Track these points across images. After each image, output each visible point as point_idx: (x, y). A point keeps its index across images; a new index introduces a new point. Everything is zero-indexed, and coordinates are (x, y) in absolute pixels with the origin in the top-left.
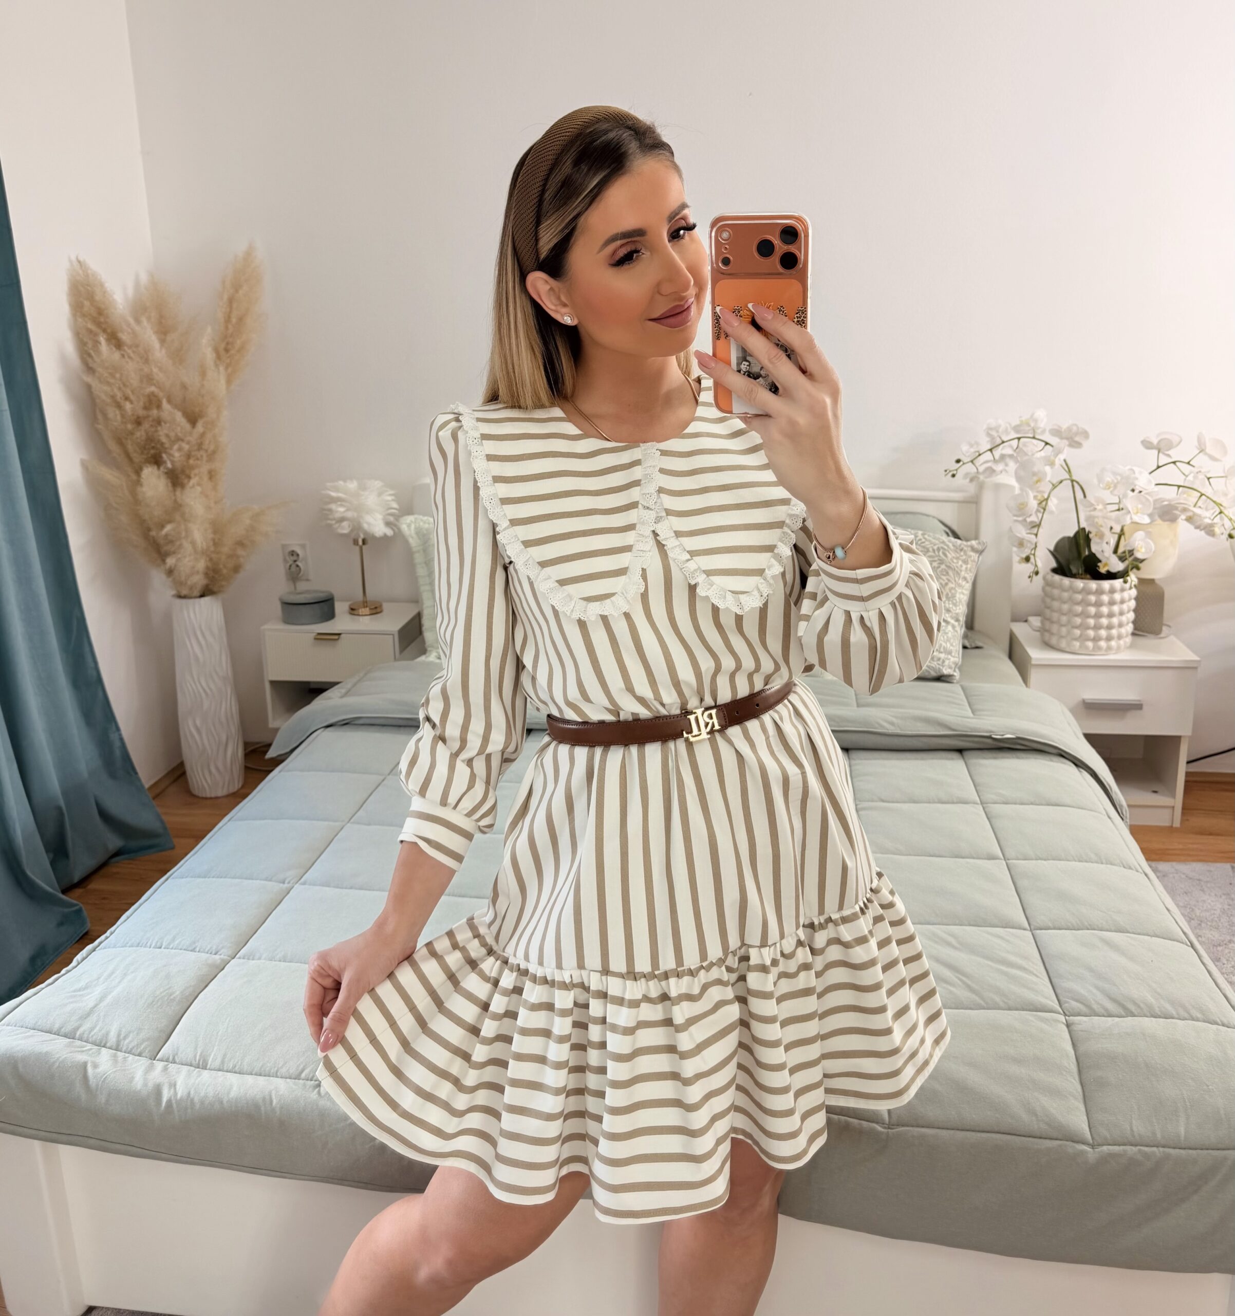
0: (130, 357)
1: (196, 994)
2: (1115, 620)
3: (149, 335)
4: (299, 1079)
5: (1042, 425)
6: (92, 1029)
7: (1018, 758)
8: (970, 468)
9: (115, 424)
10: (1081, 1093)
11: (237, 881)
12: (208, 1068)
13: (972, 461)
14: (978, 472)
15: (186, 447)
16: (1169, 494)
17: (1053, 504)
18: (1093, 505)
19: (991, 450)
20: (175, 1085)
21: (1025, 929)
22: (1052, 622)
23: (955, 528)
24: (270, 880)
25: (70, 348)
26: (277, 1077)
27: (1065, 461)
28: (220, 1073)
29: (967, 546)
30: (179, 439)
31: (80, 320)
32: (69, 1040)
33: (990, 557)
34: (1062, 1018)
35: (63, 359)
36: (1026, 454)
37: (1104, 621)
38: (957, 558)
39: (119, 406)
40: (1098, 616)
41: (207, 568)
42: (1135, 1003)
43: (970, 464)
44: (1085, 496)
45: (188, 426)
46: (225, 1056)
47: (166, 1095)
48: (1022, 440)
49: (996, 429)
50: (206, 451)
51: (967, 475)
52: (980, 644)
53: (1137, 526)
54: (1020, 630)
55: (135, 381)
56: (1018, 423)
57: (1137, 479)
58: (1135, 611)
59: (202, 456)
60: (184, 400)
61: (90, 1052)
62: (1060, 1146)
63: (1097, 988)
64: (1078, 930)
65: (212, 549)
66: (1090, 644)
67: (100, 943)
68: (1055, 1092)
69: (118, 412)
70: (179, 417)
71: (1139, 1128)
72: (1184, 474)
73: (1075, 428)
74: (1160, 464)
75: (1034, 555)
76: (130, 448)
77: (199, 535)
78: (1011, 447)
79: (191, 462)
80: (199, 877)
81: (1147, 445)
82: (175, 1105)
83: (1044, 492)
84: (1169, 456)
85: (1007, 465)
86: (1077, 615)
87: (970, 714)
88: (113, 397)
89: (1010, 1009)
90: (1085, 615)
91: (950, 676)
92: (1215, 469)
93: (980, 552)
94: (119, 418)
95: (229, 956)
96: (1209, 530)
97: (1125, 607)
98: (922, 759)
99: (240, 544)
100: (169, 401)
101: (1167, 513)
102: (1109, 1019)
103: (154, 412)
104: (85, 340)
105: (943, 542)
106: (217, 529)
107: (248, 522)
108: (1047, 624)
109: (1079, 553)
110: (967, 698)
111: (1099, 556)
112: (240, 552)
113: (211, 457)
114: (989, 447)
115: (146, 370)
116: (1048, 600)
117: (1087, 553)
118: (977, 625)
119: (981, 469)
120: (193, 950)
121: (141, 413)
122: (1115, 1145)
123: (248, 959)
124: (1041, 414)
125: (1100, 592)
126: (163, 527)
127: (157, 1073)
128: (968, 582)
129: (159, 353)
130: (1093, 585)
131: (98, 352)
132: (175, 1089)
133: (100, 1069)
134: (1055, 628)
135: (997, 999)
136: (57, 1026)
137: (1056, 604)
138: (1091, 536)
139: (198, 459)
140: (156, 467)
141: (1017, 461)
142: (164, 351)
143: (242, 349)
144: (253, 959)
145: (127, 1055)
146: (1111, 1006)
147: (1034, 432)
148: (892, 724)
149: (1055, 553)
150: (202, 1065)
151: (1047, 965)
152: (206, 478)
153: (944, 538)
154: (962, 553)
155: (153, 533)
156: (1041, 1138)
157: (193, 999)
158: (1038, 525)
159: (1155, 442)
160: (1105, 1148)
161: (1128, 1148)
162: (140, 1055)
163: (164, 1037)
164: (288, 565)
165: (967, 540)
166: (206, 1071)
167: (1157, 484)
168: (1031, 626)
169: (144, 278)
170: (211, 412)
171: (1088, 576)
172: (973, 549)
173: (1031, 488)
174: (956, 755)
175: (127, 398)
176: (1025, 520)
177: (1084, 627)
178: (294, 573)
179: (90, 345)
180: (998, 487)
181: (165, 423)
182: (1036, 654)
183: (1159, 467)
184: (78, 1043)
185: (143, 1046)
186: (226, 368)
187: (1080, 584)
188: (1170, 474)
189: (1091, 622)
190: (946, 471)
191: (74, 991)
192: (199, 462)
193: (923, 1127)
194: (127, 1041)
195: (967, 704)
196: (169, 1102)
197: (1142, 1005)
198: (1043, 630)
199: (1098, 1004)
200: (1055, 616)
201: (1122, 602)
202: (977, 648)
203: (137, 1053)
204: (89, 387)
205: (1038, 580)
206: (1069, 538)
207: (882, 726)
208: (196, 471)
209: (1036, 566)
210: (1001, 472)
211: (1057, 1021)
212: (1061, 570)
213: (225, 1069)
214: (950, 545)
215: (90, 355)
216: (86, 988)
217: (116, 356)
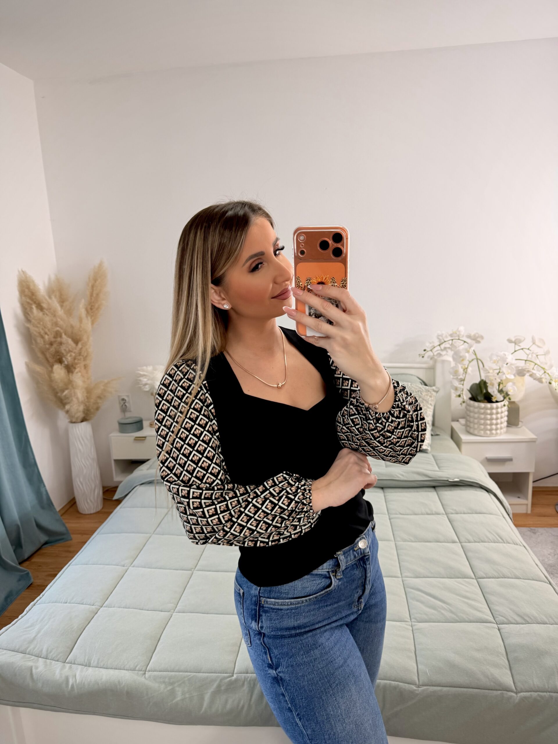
0: (47, 314)
1: (84, 627)
2: (499, 421)
3: (55, 304)
4: (135, 671)
5: (462, 333)
6: (34, 648)
7: (461, 490)
8: (430, 354)
9: (41, 345)
10: (508, 666)
11: (102, 566)
12: (91, 665)
13: (431, 350)
14: (434, 355)
15: (73, 355)
16: (521, 364)
17: (470, 370)
18: (487, 370)
19: (439, 345)
20: (75, 676)
21: (473, 579)
22: (470, 422)
23: (425, 380)
24: (117, 565)
25: (19, 311)
26: (125, 670)
27: (474, 351)
28: (97, 669)
29: (431, 389)
30: (70, 351)
31: (23, 298)
32: (23, 655)
33: (441, 393)
34: (496, 626)
35: (16, 316)
36: (456, 347)
37: (494, 422)
38: (427, 395)
39: (42, 337)
40: (491, 419)
41: (84, 409)
42: (529, 617)
43: (430, 352)
44: (483, 366)
45: (73, 345)
46: (99, 659)
47: (71, 682)
48: (454, 341)
49: (442, 336)
50: (83, 356)
51: (429, 357)
52: (438, 433)
53: (508, 380)
54: (456, 426)
55: (49, 325)
56: (450, 332)
57: (507, 358)
58: (508, 416)
59: (81, 359)
60: (72, 333)
61: (34, 661)
62: (501, 694)
63: (511, 609)
64: (498, 578)
65: (86, 400)
66: (488, 432)
67: (38, 601)
68: (496, 666)
69: (42, 340)
70: (70, 341)
71: (536, 682)
72: (527, 354)
73: (477, 335)
74: (516, 350)
75: (462, 394)
76: (48, 355)
77: (80, 394)
78: (449, 343)
79: (76, 361)
80: (84, 564)
81: (510, 341)
82: (75, 687)
83: (465, 365)
84: (520, 346)
85: (447, 352)
86: (482, 419)
87: (437, 469)
88: (40, 333)
89: (471, 622)
90: (486, 419)
91: (426, 450)
92: (540, 351)
93: (437, 392)
94: (42, 342)
95: (99, 606)
96: (540, 380)
97: (503, 415)
98: (417, 492)
99: (99, 397)
100: (65, 334)
101: (521, 373)
102: (518, 625)
103: (59, 339)
104: (26, 307)
105: (420, 388)
106: (89, 391)
107: (102, 388)
108: (468, 423)
109: (481, 391)
110: (435, 460)
111: (492, 394)
112: (99, 401)
113: (85, 359)
114: (438, 344)
115: (55, 320)
116: (468, 412)
117: (485, 391)
118: (436, 424)
119: (435, 354)
120: (82, 604)
121: (53, 340)
122: (526, 692)
123: (109, 607)
124: (462, 328)
125: (492, 409)
126: (63, 391)
127: (67, 670)
128: (432, 406)
129: (60, 312)
130: (489, 405)
131: (32, 312)
132: (76, 678)
133: (39, 669)
134: (472, 425)
135: (465, 617)
136: (17, 647)
137: (472, 414)
138: (488, 385)
139: (79, 360)
140: (60, 365)
141: (452, 350)
142: (62, 311)
143: (98, 309)
144: (111, 607)
145: (52, 661)
146: (519, 619)
147: (459, 337)
148: (403, 475)
149: (471, 390)
150: (88, 665)
151: (486, 597)
152: (83, 368)
153: (420, 386)
154: (429, 393)
155: (59, 394)
156: (492, 690)
157: (83, 629)
158: (464, 380)
159: (513, 340)
160: (522, 694)
161: (532, 693)
162: (57, 661)
163: (69, 650)
164: (121, 405)
165: (431, 386)
166: (90, 668)
167: (516, 359)
168: (461, 424)
169: (53, 277)
170: (85, 338)
171: (486, 401)
172: (434, 391)
173: (460, 363)
174: (432, 489)
175: (46, 333)
176: (457, 378)
177: (485, 424)
178: (124, 408)
179: (28, 309)
180: (443, 362)
181: (64, 344)
182: (464, 437)
183: (515, 351)
184: (28, 656)
185: (59, 656)
186: (92, 316)
187: (482, 405)
188: (521, 355)
189: (489, 422)
190: (419, 355)
191: (26, 628)
192: (79, 361)
193: (435, 686)
194: (51, 654)
195: (435, 464)
196: (73, 685)
197: (532, 618)
198: (466, 426)
199: (512, 617)
200: (472, 420)
201: (502, 412)
202: (437, 435)
203: (56, 659)
204: (28, 329)
205: (464, 405)
206: (476, 384)
207: (398, 477)
208: (78, 365)
209: (463, 399)
210: (445, 355)
211: (494, 628)
212: (473, 398)
213: (99, 666)
214: (423, 389)
215: (28, 314)
216: (31, 626)
217: (41, 314)
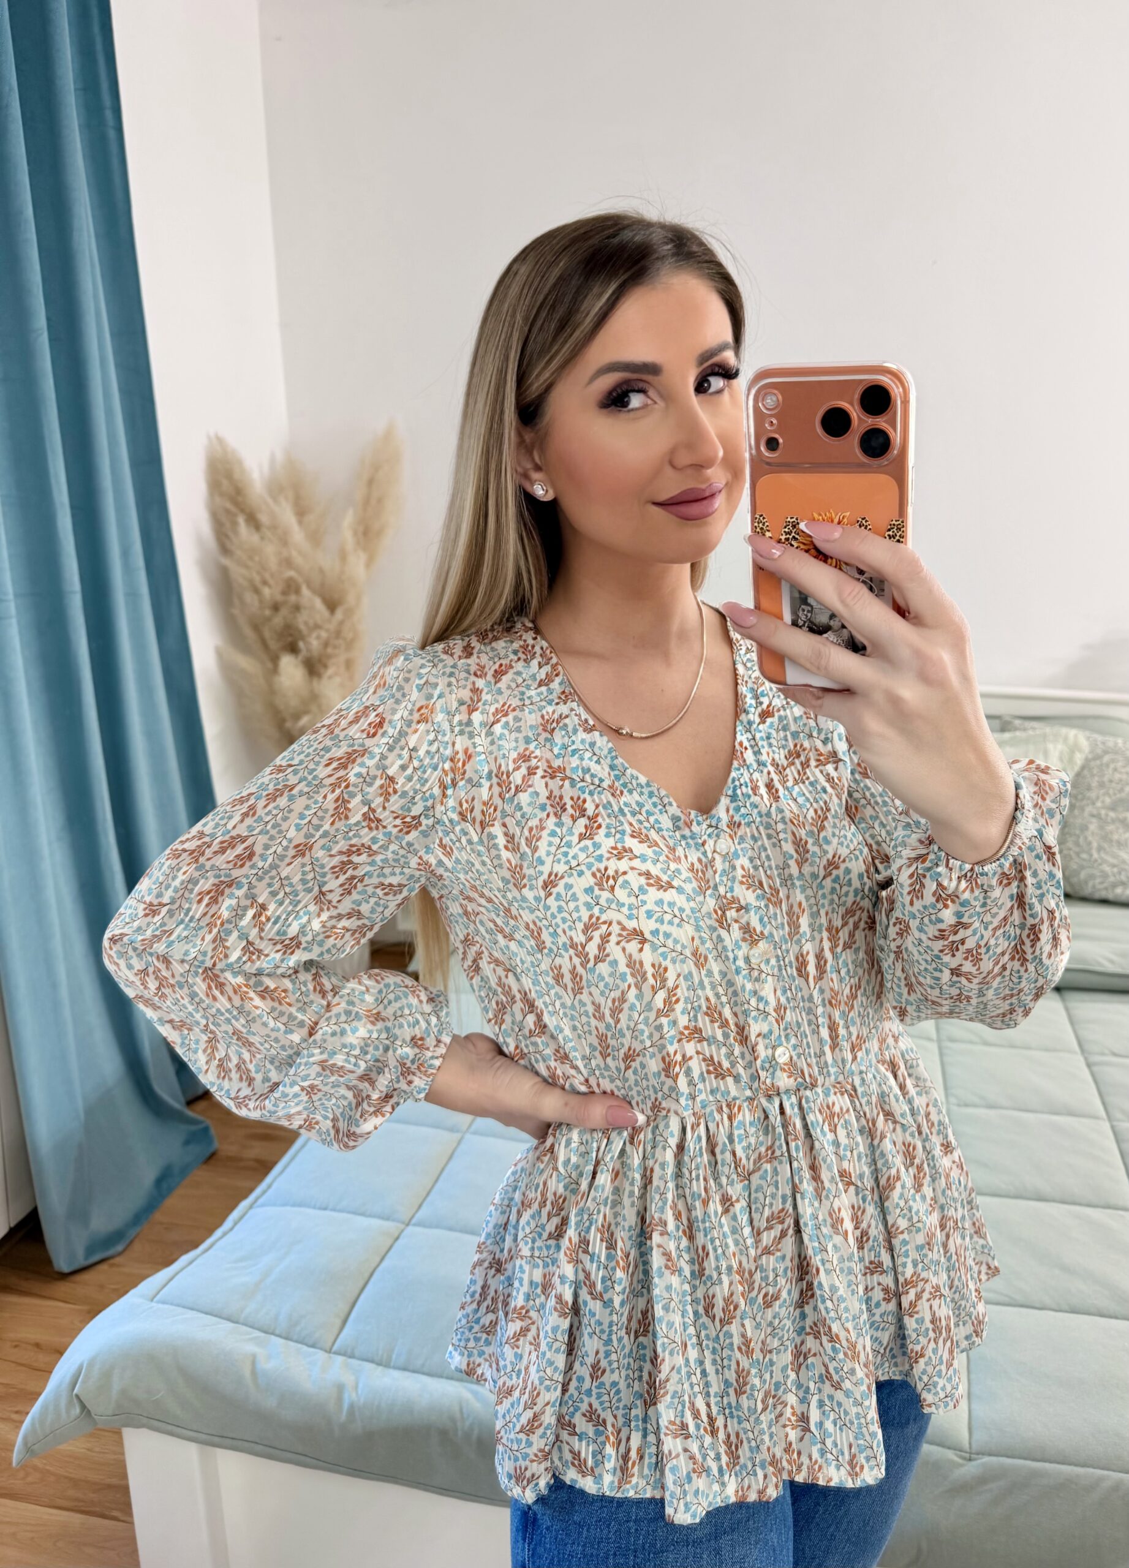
0: (268, 540)
1: (371, 1270)
3: (287, 516)
6: (258, 1310)
9: (252, 609)
12: (393, 1364)
15: (324, 634)
20: (357, 1386)
25: (206, 529)
28: (407, 1373)
30: (317, 627)
31: (217, 500)
32: (232, 1325)
39: (257, 591)
45: (325, 612)
46: (410, 1349)
47: (347, 1397)
50: (345, 639)
55: (273, 565)
59: (340, 645)
60: (323, 584)
61: (260, 1342)
67: (257, 1198)
69: (255, 597)
70: (318, 604)
76: (267, 634)
79: (329, 650)
82: (357, 1413)
88: (251, 582)
94: (256, 603)
95: (403, 1222)
100: (308, 587)
103: (293, 598)
104: (223, 520)
113: (350, 645)
115: (285, 553)
120: (362, 1213)
121: (280, 598)
123: (425, 1227)
129: (298, 535)
131: (236, 534)
133: (272, 1364)
136: (219, 1306)
139: (335, 648)
140: (293, 656)
142: (302, 533)
143: (379, 534)
144: (430, 1228)
145: (300, 1346)
150: (384, 1363)
152: (342, 667)
155: (288, 725)
157: (368, 1276)
162: (313, 1346)
163: (340, 1321)
166: (390, 1370)
169: (280, 457)
170: (351, 599)
175: (265, 583)
179: (228, 525)
181: (304, 609)
184: (243, 1329)
185: (316, 1335)
186: (365, 552)
191: (236, 1261)
192: (336, 651)
194: (298, 1328)
196: (351, 1408)
203: (311, 1342)
204: (224, 571)
208: (334, 661)
213: (412, 1368)
215: (226, 536)
216: (248, 1258)
217: (255, 538)
